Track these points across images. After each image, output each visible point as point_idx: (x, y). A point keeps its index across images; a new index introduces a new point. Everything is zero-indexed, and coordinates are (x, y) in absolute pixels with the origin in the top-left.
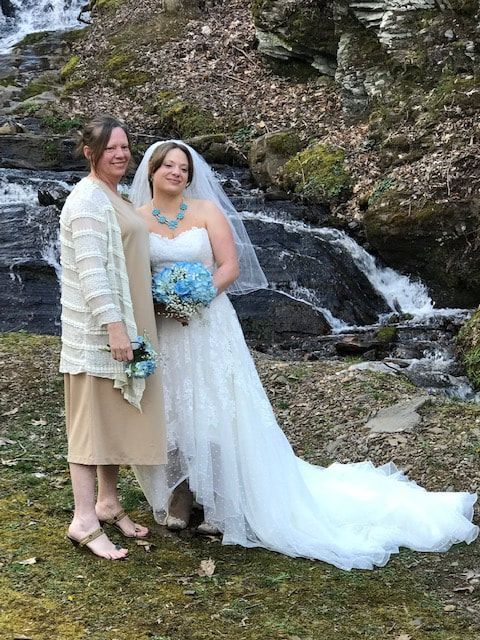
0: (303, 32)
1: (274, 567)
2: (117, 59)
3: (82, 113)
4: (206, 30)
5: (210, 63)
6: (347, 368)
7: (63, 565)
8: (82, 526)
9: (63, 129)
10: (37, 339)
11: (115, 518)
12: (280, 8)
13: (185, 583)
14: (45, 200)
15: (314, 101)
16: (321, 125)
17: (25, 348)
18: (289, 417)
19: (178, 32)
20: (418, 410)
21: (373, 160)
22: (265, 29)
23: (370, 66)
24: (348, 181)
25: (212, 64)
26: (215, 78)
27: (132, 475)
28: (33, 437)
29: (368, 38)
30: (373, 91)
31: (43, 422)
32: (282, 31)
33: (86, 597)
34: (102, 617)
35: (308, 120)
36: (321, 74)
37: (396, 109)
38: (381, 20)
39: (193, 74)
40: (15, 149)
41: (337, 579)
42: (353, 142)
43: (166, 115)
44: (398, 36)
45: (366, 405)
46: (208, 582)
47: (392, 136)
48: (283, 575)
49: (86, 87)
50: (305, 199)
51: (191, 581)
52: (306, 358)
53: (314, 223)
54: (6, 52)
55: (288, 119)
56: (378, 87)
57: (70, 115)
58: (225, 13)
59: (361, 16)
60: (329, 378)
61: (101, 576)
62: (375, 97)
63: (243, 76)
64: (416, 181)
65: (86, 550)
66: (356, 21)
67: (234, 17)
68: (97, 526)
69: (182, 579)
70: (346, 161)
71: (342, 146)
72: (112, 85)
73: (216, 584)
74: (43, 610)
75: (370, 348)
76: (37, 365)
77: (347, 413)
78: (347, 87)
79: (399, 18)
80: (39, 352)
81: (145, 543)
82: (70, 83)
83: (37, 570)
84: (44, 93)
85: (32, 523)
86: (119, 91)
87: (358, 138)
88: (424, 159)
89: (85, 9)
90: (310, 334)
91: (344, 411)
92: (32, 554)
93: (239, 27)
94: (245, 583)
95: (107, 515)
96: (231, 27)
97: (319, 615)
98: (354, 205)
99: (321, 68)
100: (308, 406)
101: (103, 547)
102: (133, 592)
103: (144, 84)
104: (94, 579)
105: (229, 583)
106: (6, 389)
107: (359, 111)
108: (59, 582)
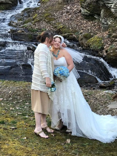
0: (92, 8)
1: (85, 141)
2: (47, 15)
3: (38, 28)
4: (68, 8)
5: (69, 16)
6: (103, 92)
7: (33, 139)
8: (38, 130)
9: (33, 31)
10: (27, 83)
11: (46, 128)
12: (87, 2)
13: (63, 145)
14: (29, 49)
15: (95, 25)
16: (96, 31)
17: (24, 85)
19: (62, 8)
21: (109, 40)
22: (83, 8)
23: (109, 17)
24: (103, 45)
25: (70, 16)
26: (71, 20)
27: (50, 117)
28: (26, 107)
29: (108, 10)
30: (109, 23)
31: (28, 104)
32: (87, 8)
33: (39, 148)
34: (42, 153)
35: (93, 30)
36: (97, 19)
37: (115, 28)
39: (65, 18)
40: (22, 36)
41: (100, 145)
42: (104, 36)
43: (58, 28)
44: (116, 10)
45: (107, 101)
46: (68, 145)
47: (114, 34)
48: (87, 143)
49: (39, 21)
50: (92, 50)
51: (64, 144)
52: (92, 89)
53: (94, 55)
54: (20, 13)
55: (88, 30)
56: (111, 22)
57: (35, 28)
58: (73, 4)
59: (107, 5)
60: (98, 94)
61: (42, 142)
62: (110, 25)
63: (77, 19)
65: (38, 136)
66: (106, 6)
67: (75, 5)
68: (41, 130)
69: (62, 144)
70: (103, 40)
71: (102, 37)
72: (45, 21)
73: (71, 145)
74: (28, 150)
75: (108, 87)
76: (27, 89)
77: (103, 103)
78: (103, 22)
79: (116, 5)
80: (27, 86)
81: (53, 134)
82: (35, 20)
83: (26, 140)
84: (29, 23)
85: (25, 129)
86: (47, 22)
87: (105, 35)
89: (39, 2)
90: (93, 83)
91: (102, 103)
92: (26, 136)
93: (77, 7)
94: (78, 145)
95: (44, 127)
96: (75, 7)
97: (96, 154)
98: (104, 51)
99: (97, 17)
100: (93, 101)
101: (43, 135)
102: (50, 147)
103: (53, 21)
104: (40, 143)
105: (74, 145)
106: (19, 95)
107: (106, 28)
108: (32, 144)
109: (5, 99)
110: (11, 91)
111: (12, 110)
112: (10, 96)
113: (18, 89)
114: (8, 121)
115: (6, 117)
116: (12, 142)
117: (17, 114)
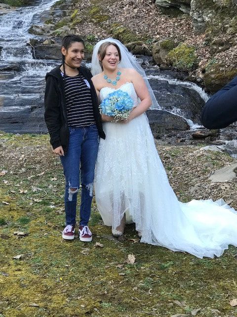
1: (166, 257)
2: (95, 10)
5: (135, 10)
6: (199, 149)
7: (59, 258)
15: (181, 25)
16: (184, 36)
18: (172, 174)
20: (234, 171)
21: (207, 50)
23: (205, 8)
24: (196, 60)
25: (136, 10)
26: (137, 17)
28: (51, 186)
30: (207, 19)
31: (55, 179)
35: (178, 34)
36: (184, 13)
37: (218, 27)
39: (128, 15)
40: (50, 51)
41: (198, 265)
42: (198, 43)
43: (116, 34)
45: (209, 168)
46: (131, 267)
47: (215, 39)
49: (81, 23)
50: (177, 69)
51: (123, 267)
52: (179, 141)
53: (182, 79)
56: (209, 17)
60: (191, 154)
61: (77, 265)
62: (208, 22)
63: (149, 16)
64: (227, 59)
70: (195, 51)
71: (193, 45)
72: (92, 22)
73: (136, 268)
74: (46, 286)
75: (208, 136)
77: (200, 172)
78: (195, 18)
82: (75, 22)
84: (64, 27)
85: (46, 234)
86: (95, 24)
87: (200, 41)
88: (230, 49)
90: (181, 130)
91: (198, 171)
94: (150, 268)
97: (189, 287)
98: (200, 71)
99: (184, 10)
100: (181, 169)
103: (106, 20)
104: (74, 267)
105: (142, 268)
106: (39, 162)
107: (201, 28)
108: (56, 269)
109: (11, 172)
110: (23, 156)
111: (23, 193)
112: (22, 166)
113: (38, 150)
114: (12, 217)
115: (9, 209)
116: (15, 266)
117: (33, 201)
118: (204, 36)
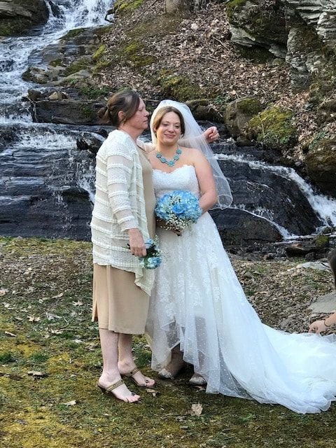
0: (263, 27)
1: (245, 410)
2: (132, 47)
3: (107, 85)
4: (194, 26)
5: (197, 49)
6: (295, 266)
7: (95, 406)
8: (108, 378)
9: (94, 96)
10: (76, 244)
11: (132, 373)
12: (247, 10)
13: (181, 420)
14: (81, 146)
15: (271, 76)
16: (275, 93)
17: (68, 250)
18: (254, 301)
19: (175, 28)
21: (312, 118)
22: (236, 25)
23: (310, 51)
24: (295, 133)
25: (199, 50)
26: (201, 60)
27: (143, 341)
28: (73, 314)
29: (309, 31)
30: (312, 69)
31: (80, 303)
32: (248, 27)
33: (111, 430)
34: (122, 444)
35: (267, 89)
36: (276, 57)
37: (329, 81)
38: (318, 18)
39: (185, 57)
40: (61, 110)
41: (289, 419)
42: (298, 105)
43: (166, 86)
44: (330, 30)
45: (309, 293)
46: (197, 420)
47: (326, 100)
48: (251, 416)
49: (110, 67)
50: (264, 146)
51: (185, 419)
52: (265, 258)
53: (270, 162)
55: (252, 89)
56: (316, 66)
57: (99, 86)
58: (207, 14)
59: (304, 16)
60: (283, 273)
61: (122, 414)
62: (314, 73)
63: (220, 59)
66: (301, 19)
67: (214, 17)
68: (119, 378)
69: (179, 417)
70: (293, 118)
71: (291, 108)
72: (129, 65)
73: (203, 421)
74: (80, 438)
75: (310, 251)
76: (76, 262)
77: (295, 299)
78: (294, 66)
79: (331, 17)
80: (77, 254)
81: (153, 391)
82: (99, 64)
83: (76, 409)
84: (81, 71)
85: (73, 375)
86: (133, 69)
87: (302, 102)
89: (110, 12)
90: (268, 241)
91: (293, 298)
92: (73, 398)
94: (224, 421)
95: (126, 370)
96: (212, 24)
97: (277, 446)
98: (299, 149)
99: (275, 53)
101: (123, 393)
102: (145, 427)
103: (151, 64)
104: (117, 416)
105: (212, 421)
106: (55, 279)
107: (302, 83)
108: (92, 418)
109: (14, 292)
110: (30, 269)
111: (34, 322)
112: (28, 284)
113: (52, 261)
114: (22, 353)
115: (16, 342)
116: (35, 414)
117: (50, 332)
118: (307, 95)
